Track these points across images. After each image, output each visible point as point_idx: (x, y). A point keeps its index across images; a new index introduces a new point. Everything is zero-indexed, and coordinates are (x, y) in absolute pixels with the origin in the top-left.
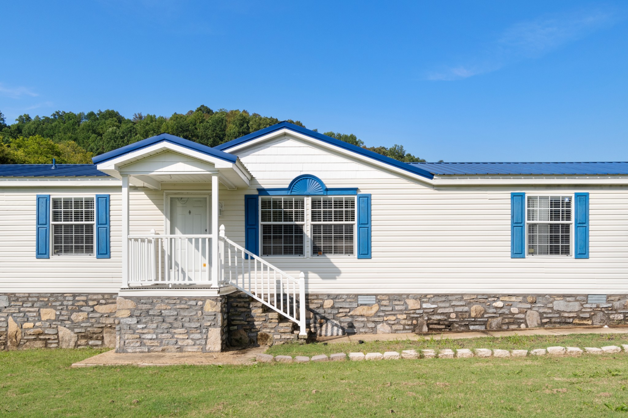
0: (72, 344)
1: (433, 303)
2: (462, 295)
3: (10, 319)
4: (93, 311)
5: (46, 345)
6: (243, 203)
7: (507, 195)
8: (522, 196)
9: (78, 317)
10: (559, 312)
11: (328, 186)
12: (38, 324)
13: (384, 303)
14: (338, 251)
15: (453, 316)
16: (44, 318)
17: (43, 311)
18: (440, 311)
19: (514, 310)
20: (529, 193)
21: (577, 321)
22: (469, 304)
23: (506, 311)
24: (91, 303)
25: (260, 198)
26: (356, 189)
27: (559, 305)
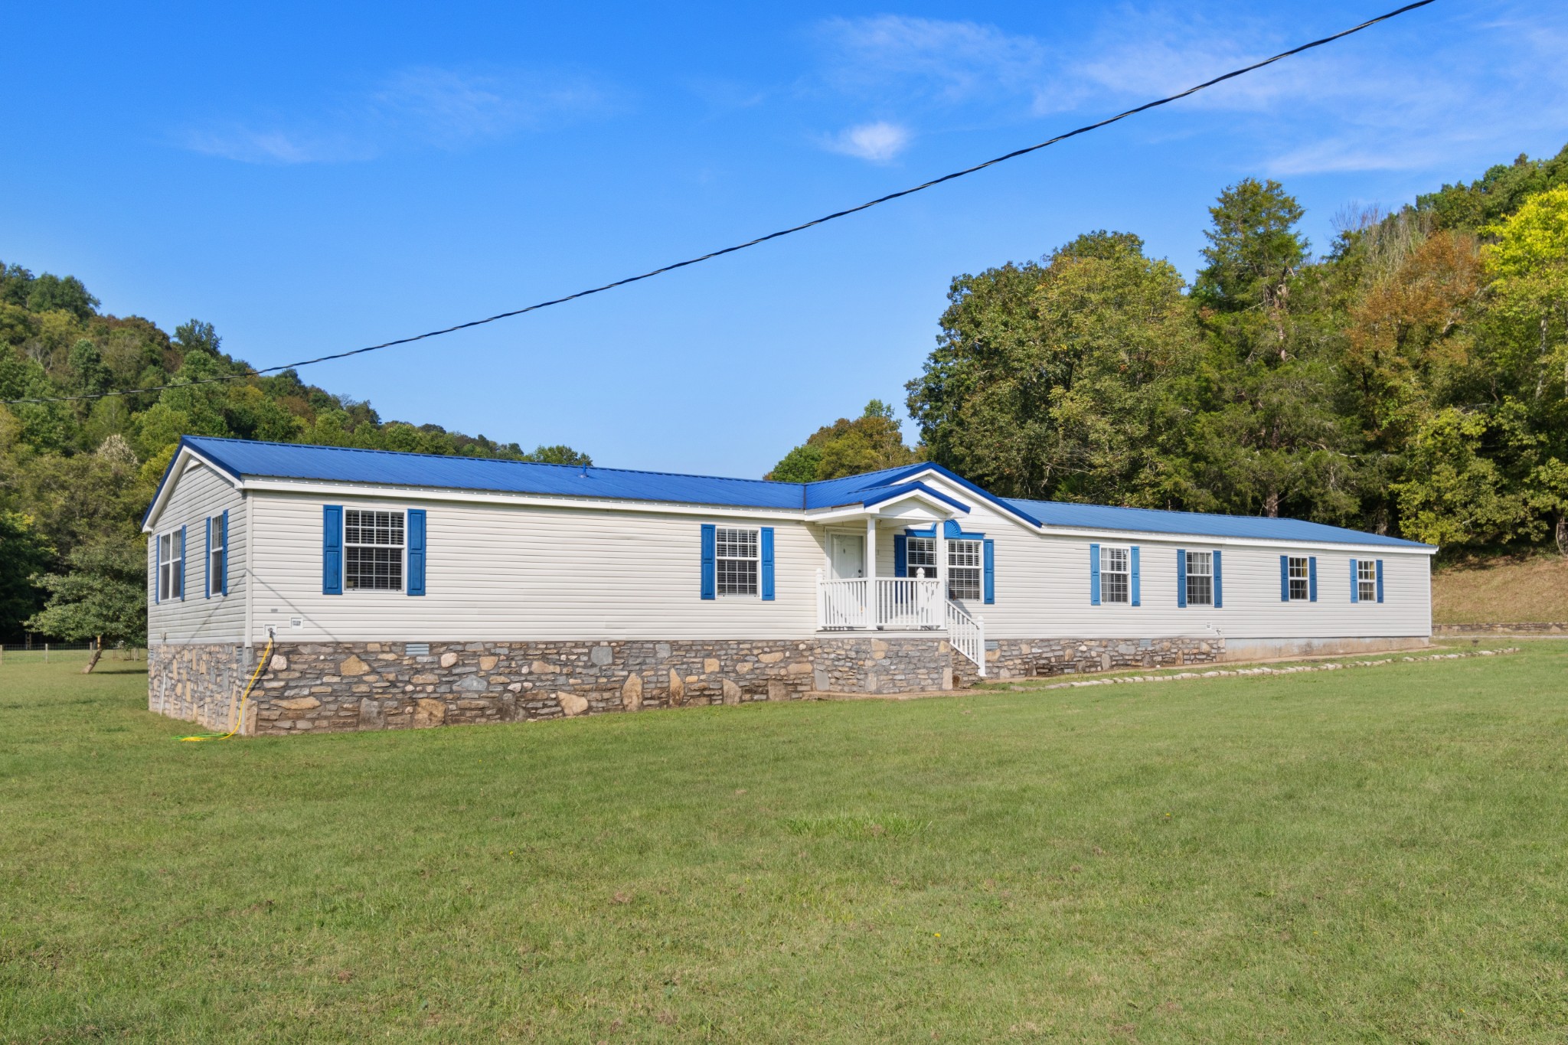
0: (737, 699)
1: (1039, 647)
2: (1059, 640)
3: (673, 672)
4: (758, 661)
5: (711, 701)
6: (892, 543)
7: (1086, 545)
8: (1097, 547)
9: (744, 668)
10: (1122, 655)
11: (964, 530)
12: (703, 677)
13: (1005, 648)
14: (969, 597)
15: (1053, 660)
16: (708, 670)
17: (708, 661)
18: (1044, 655)
19: (1094, 654)
20: (1103, 545)
21: (1133, 663)
22: (1063, 649)
23: (1088, 655)
24: (755, 652)
25: (907, 538)
26: (982, 534)
27: (1122, 648)
